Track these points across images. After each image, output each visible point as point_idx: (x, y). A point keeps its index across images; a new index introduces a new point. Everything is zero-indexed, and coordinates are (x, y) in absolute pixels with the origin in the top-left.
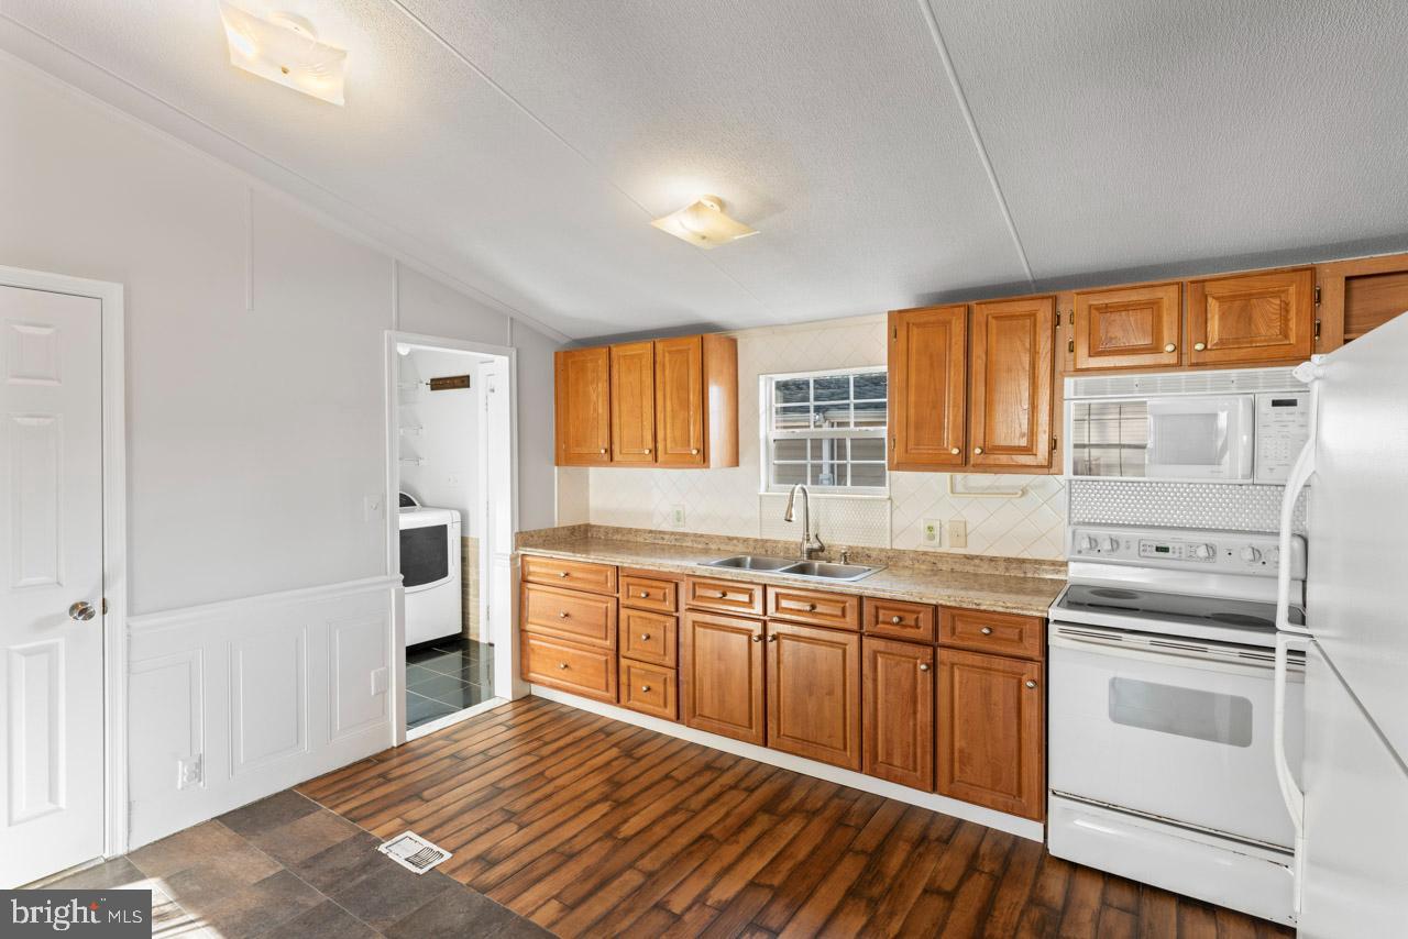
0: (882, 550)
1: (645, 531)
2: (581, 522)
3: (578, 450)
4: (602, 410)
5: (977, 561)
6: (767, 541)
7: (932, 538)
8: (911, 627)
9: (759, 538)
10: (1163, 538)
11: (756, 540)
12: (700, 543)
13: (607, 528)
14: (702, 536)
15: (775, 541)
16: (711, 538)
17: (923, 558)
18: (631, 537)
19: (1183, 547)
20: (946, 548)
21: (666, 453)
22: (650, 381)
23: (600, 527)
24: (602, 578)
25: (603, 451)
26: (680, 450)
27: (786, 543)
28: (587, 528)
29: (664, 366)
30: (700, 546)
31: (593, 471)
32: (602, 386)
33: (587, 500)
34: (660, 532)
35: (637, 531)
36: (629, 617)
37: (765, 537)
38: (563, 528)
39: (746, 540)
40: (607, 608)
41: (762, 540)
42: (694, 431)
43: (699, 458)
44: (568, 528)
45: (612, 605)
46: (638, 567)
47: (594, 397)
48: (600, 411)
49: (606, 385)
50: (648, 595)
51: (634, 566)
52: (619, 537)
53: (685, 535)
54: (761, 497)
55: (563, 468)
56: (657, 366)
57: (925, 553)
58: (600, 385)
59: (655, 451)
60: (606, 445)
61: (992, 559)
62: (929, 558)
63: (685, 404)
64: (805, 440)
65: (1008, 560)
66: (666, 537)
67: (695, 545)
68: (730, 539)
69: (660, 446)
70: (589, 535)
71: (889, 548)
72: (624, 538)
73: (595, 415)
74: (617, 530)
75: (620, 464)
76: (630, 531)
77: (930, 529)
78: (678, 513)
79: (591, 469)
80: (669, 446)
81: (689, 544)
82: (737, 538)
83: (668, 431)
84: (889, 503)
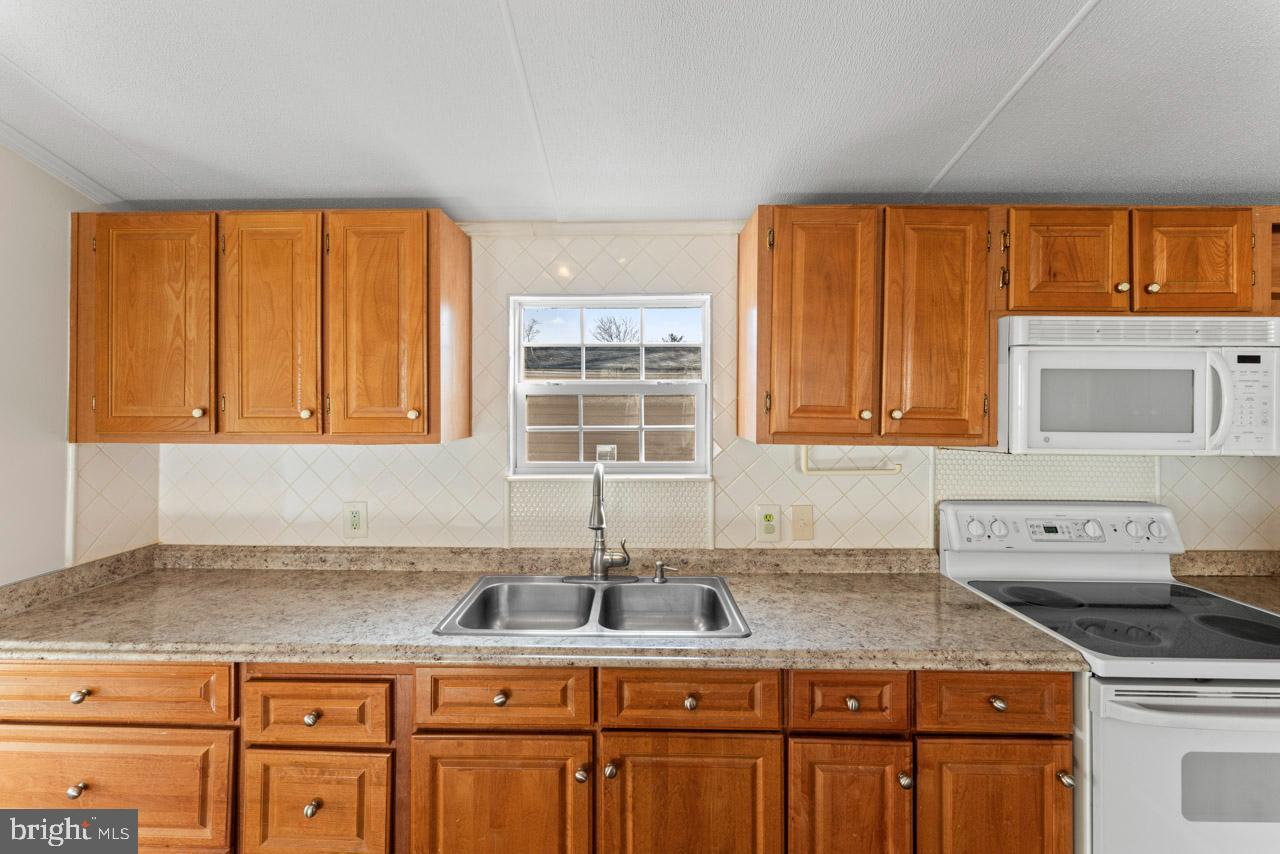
0: (702, 552)
1: (285, 549)
2: (138, 542)
3: (133, 410)
4: (198, 333)
5: (831, 558)
6: (521, 551)
7: (770, 530)
8: (871, 710)
9: (506, 546)
10: (1049, 515)
11: (502, 552)
12: (398, 562)
13: (199, 548)
14: (401, 550)
15: (535, 550)
16: (420, 553)
17: (762, 558)
18: (255, 564)
19: (1069, 525)
20: (789, 543)
21: (347, 416)
22: (314, 281)
23: (182, 548)
24: (196, 691)
25: (197, 413)
26: (378, 411)
27: (553, 551)
28: (154, 551)
29: (345, 258)
30: (398, 569)
31: (167, 452)
32: (199, 288)
33: (156, 500)
34: (317, 549)
35: (268, 550)
36: (266, 769)
37: (517, 545)
38: (90, 565)
39: (484, 553)
40: (206, 756)
41: (513, 549)
42: (409, 378)
43: (421, 425)
44: (101, 563)
45: (219, 746)
46: (296, 660)
47: (176, 307)
48: (192, 334)
49: (207, 286)
50: (319, 715)
51: (286, 659)
52: (227, 564)
53: (370, 551)
54: (510, 483)
55: (90, 448)
56: (331, 259)
57: (762, 552)
58: (192, 284)
59: (321, 413)
60: (206, 400)
61: (849, 553)
62: (769, 559)
63: (393, 330)
64: (576, 396)
65: (867, 552)
66: (331, 557)
67: (389, 568)
68: (456, 552)
69: (334, 404)
70: (158, 564)
71: (711, 547)
72: (240, 565)
73: (179, 342)
74: (224, 552)
75: (237, 437)
76: (252, 550)
77: (768, 518)
78: (355, 514)
79: (165, 449)
80: (353, 404)
81: (378, 566)
82: (467, 550)
83: (354, 375)
84: (710, 486)
